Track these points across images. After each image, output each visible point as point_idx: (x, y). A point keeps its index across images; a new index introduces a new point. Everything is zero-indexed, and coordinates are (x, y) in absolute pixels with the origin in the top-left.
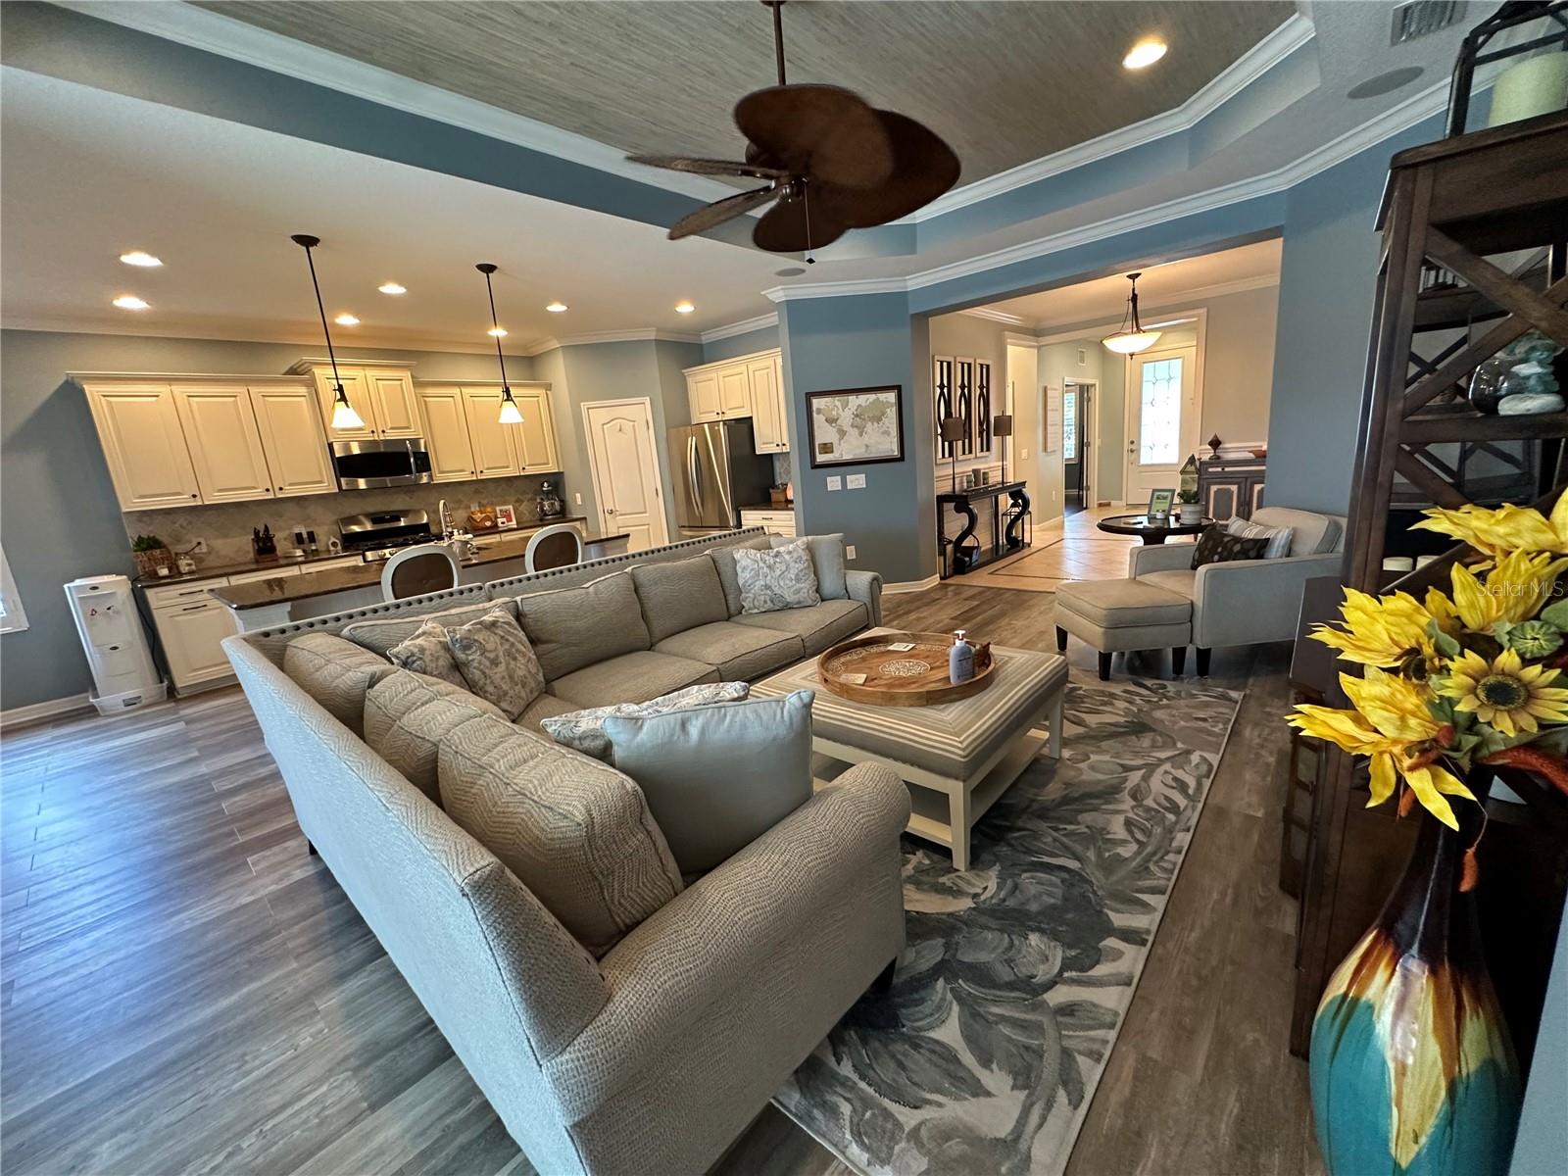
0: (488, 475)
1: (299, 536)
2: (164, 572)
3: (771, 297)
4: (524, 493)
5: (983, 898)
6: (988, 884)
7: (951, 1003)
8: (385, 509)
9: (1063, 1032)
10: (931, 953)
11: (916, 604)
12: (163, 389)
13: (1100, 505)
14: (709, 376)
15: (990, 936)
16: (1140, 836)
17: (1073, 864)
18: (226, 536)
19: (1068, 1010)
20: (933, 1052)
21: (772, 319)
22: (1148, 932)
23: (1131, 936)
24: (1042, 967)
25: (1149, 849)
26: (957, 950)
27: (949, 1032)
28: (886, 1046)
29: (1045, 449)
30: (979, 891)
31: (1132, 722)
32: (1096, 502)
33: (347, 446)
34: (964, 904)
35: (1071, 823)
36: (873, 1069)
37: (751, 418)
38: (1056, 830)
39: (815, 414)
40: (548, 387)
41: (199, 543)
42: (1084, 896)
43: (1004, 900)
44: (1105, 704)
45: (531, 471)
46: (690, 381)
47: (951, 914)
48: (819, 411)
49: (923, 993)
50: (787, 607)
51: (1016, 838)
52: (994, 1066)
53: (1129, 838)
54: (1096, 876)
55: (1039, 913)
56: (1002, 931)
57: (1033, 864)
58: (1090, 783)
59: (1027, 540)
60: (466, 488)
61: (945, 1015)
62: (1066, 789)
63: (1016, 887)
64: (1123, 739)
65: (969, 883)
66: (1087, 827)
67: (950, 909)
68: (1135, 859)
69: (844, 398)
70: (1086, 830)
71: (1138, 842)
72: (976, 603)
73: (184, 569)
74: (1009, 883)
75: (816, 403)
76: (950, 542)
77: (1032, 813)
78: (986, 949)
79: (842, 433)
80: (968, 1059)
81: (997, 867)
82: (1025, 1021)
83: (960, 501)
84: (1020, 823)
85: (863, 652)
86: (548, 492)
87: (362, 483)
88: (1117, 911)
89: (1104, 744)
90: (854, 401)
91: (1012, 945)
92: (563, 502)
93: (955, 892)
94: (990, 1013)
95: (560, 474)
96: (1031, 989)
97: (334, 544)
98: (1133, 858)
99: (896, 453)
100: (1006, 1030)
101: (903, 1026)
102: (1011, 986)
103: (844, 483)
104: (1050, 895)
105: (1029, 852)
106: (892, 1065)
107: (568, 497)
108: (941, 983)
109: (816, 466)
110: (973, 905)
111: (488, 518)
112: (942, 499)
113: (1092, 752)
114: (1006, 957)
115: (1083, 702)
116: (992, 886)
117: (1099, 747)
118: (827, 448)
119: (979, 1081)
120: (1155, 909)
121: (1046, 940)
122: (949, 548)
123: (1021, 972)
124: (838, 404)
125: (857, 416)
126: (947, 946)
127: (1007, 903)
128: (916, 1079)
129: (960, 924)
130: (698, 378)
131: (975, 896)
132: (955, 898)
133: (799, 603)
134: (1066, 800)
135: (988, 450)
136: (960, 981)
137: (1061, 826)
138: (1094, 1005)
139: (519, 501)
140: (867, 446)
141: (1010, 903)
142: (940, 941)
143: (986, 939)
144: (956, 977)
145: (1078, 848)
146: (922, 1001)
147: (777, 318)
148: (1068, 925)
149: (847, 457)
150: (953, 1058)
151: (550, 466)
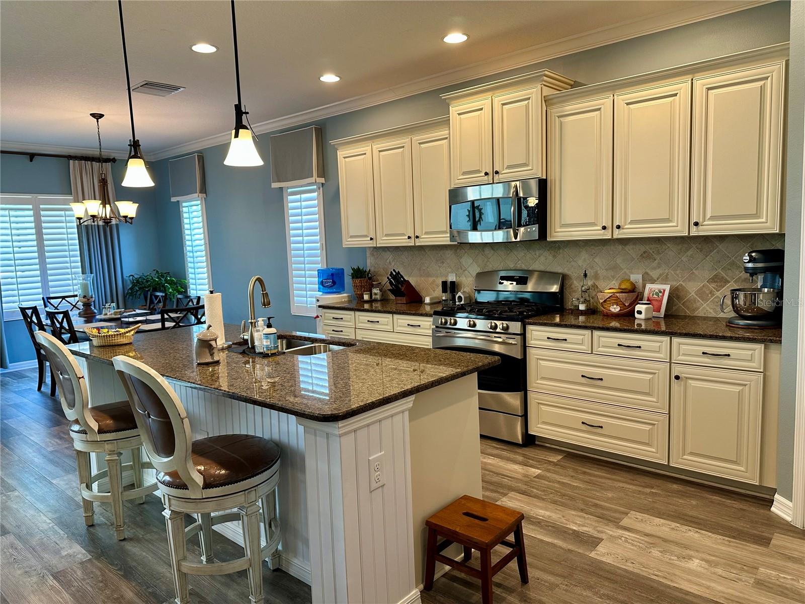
1: (444, 285)
12: (367, 147)
45: (712, 229)
92: (780, 294)
151: (764, 220)
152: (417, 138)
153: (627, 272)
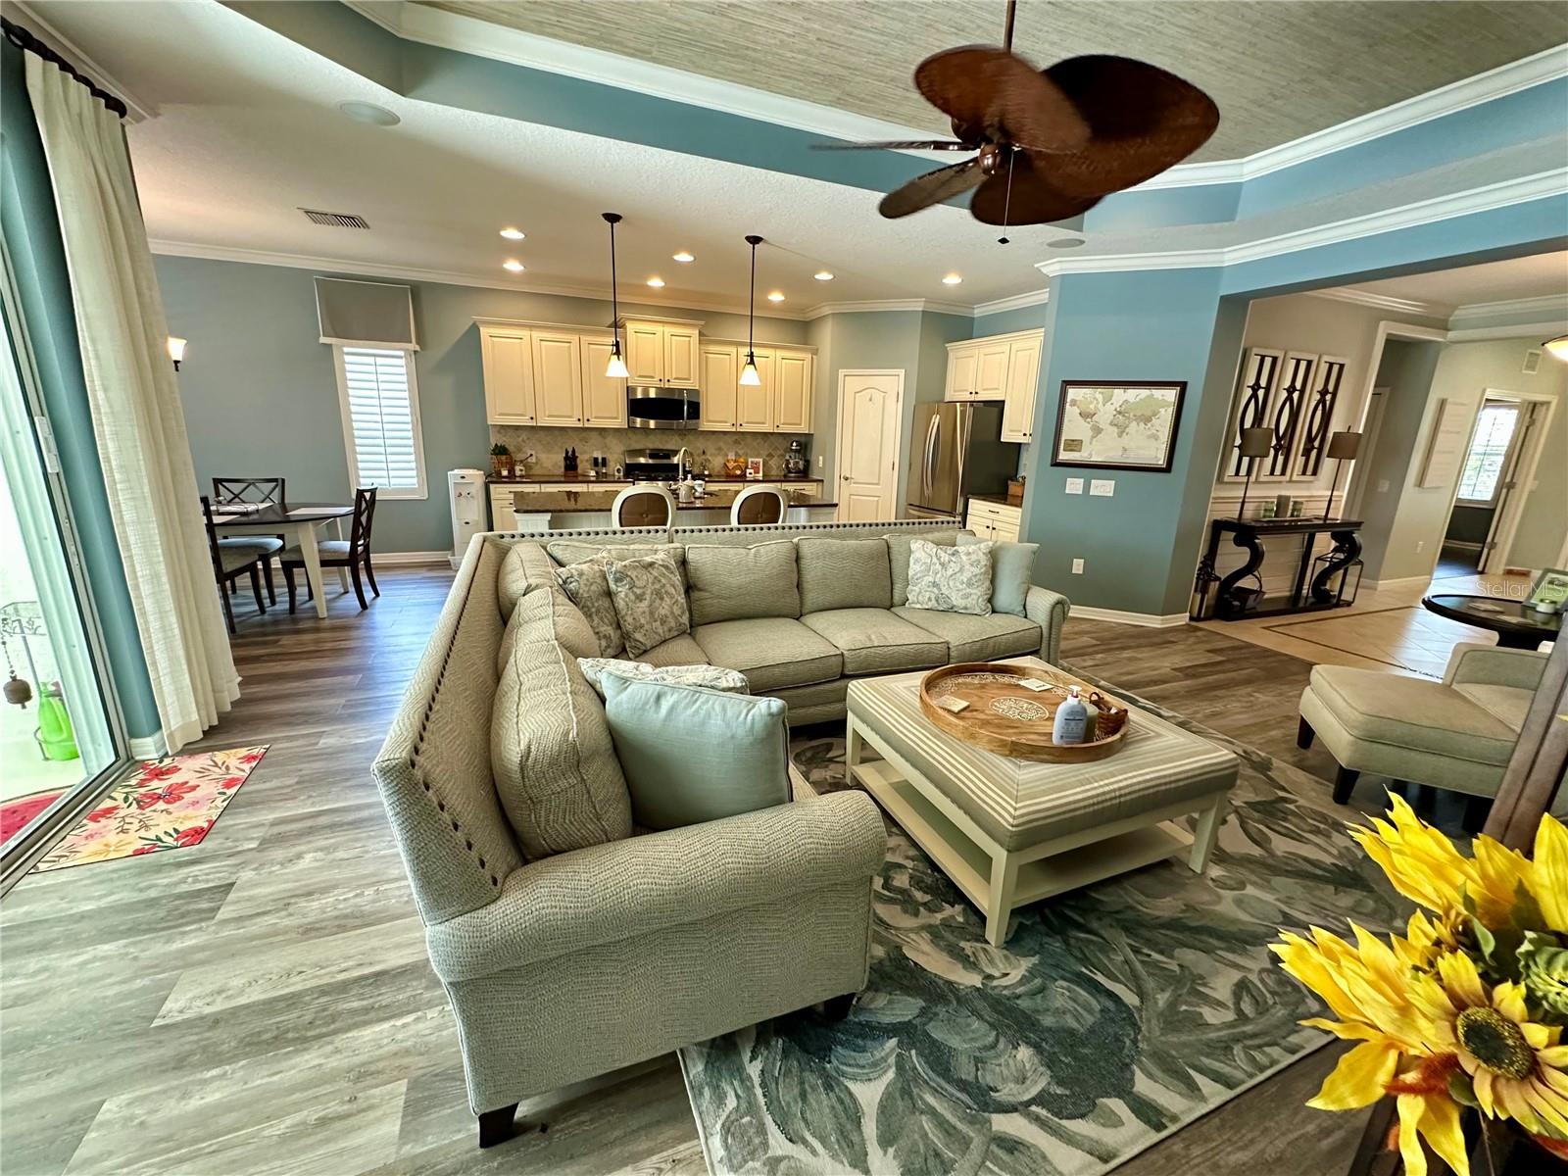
0: (747, 428)
1: (596, 459)
2: (505, 473)
3: (1045, 270)
4: (776, 448)
5: (995, 983)
6: (1012, 972)
7: (890, 1067)
8: (661, 447)
9: (988, 1163)
10: (904, 1008)
11: (1142, 641)
12: (525, 333)
13: (1509, 573)
14: (968, 353)
15: (976, 1024)
16: (1247, 1007)
17: (1130, 999)
18: (549, 451)
19: (1011, 1145)
20: (841, 1101)
21: (1041, 296)
22: (1174, 1119)
23: (1149, 1113)
24: (1012, 1085)
25: (1248, 1028)
26: (931, 1019)
27: (869, 1094)
28: (802, 1070)
29: (1420, 483)
30: (997, 974)
31: (1343, 869)
32: (1502, 568)
33: (646, 390)
34: (971, 980)
35: (1161, 952)
36: (777, 1084)
37: (1003, 402)
38: (1136, 951)
39: (1068, 406)
40: (815, 352)
41: (531, 455)
42: (1117, 1039)
43: (1018, 997)
44: (1317, 831)
45: (784, 429)
46: (951, 355)
47: (950, 983)
48: (1074, 403)
49: (869, 1043)
50: (951, 610)
51: (1078, 939)
52: (891, 1150)
53: (1230, 1004)
54: (1151, 1028)
55: (1050, 1029)
56: (992, 1026)
57: (1080, 975)
58: (1222, 917)
59: (1346, 596)
60: (727, 437)
61: (876, 1075)
62: (1183, 911)
63: (1042, 990)
64: (1311, 884)
65: (991, 961)
66: (1180, 966)
67: (952, 977)
68: (1219, 1030)
69: (1106, 391)
70: (1177, 969)
71: (1240, 1012)
72: (1220, 658)
73: (518, 473)
74: (1038, 981)
75: (1073, 393)
76: (1217, 579)
77: (1118, 921)
78: (964, 1037)
79: (1097, 431)
80: (870, 1128)
81: (1035, 960)
82: (955, 1128)
83: (1245, 533)
84: (1095, 925)
85: (989, 677)
86: (796, 451)
87: (652, 424)
88: (1150, 1076)
89: (1279, 881)
90: (1119, 395)
91: (994, 1046)
92: (807, 463)
93: (968, 963)
94: (922, 1099)
95: (809, 436)
96: (983, 1100)
97: (618, 470)
98: (1216, 1028)
99: (1161, 462)
100: (926, 1123)
101: (829, 1062)
102: (963, 1085)
103: (1087, 487)
104: (1077, 1018)
105: (1085, 961)
106: (796, 1091)
107: (813, 459)
108: (893, 1042)
109: (1056, 464)
110: (980, 985)
111: (739, 468)
112: (1219, 527)
113: (1254, 884)
114: (977, 1054)
115: (1285, 820)
116: (1016, 975)
117: (1269, 882)
118: (1074, 445)
119: (866, 1154)
120: (1203, 1099)
121: (1036, 1061)
122: (1214, 586)
123: (983, 1077)
124: (1100, 397)
125: (1120, 413)
126: (923, 1012)
127: (1018, 1002)
128: (808, 1115)
129: (951, 997)
130: (959, 354)
131: (989, 977)
132: (964, 968)
133: (966, 608)
134: (1174, 925)
135: (1314, 473)
136: (913, 1052)
137: (1146, 951)
138: (1044, 1157)
139: (770, 455)
140: (1125, 450)
141: (1024, 1004)
142: (921, 1003)
143: (969, 1025)
144: (913, 1045)
145: (1150, 984)
146: (863, 1050)
147: (1047, 295)
148: (1075, 1058)
149: (1096, 458)
150: (855, 1117)
151: (803, 427)
152: (585, 339)
153: (727, 451)
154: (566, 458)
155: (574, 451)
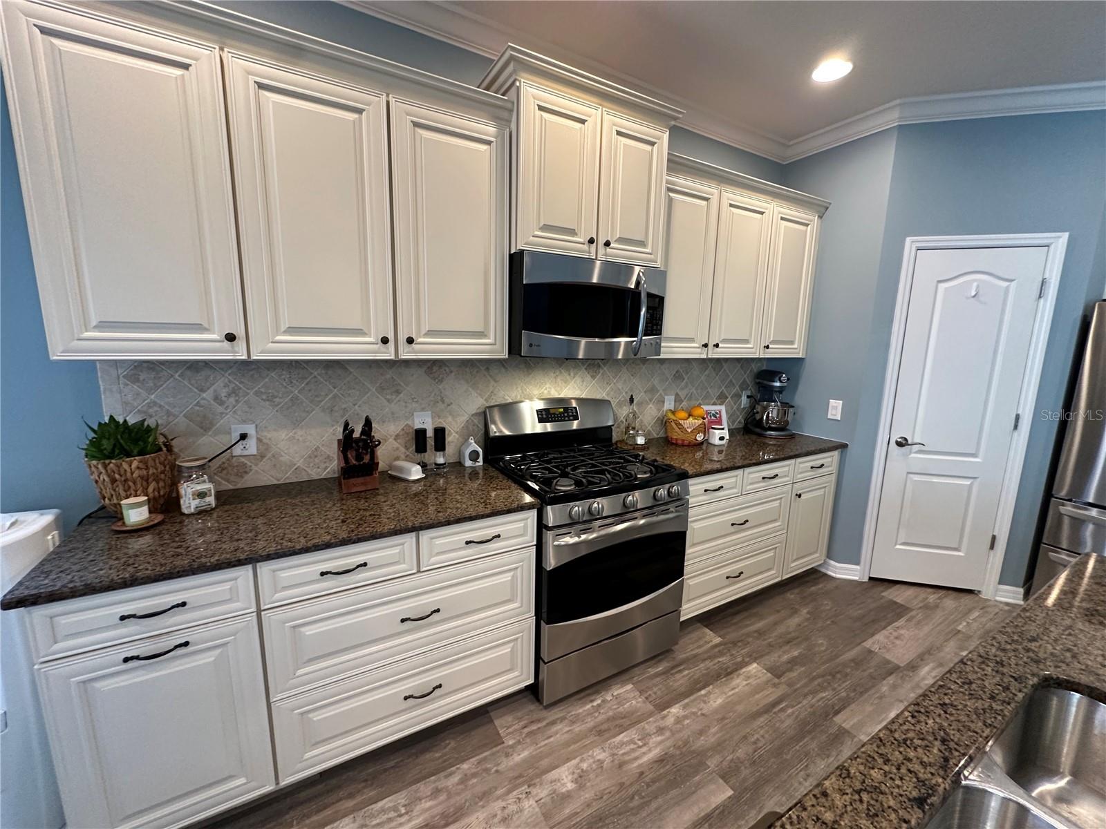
0: (723, 351)
1: (420, 434)
2: (136, 514)
12: (204, 51)
41: (243, 437)
45: (772, 351)
73: (189, 504)
97: (473, 455)
151: (795, 346)
153: (663, 394)
154: (347, 442)
155: (368, 423)
